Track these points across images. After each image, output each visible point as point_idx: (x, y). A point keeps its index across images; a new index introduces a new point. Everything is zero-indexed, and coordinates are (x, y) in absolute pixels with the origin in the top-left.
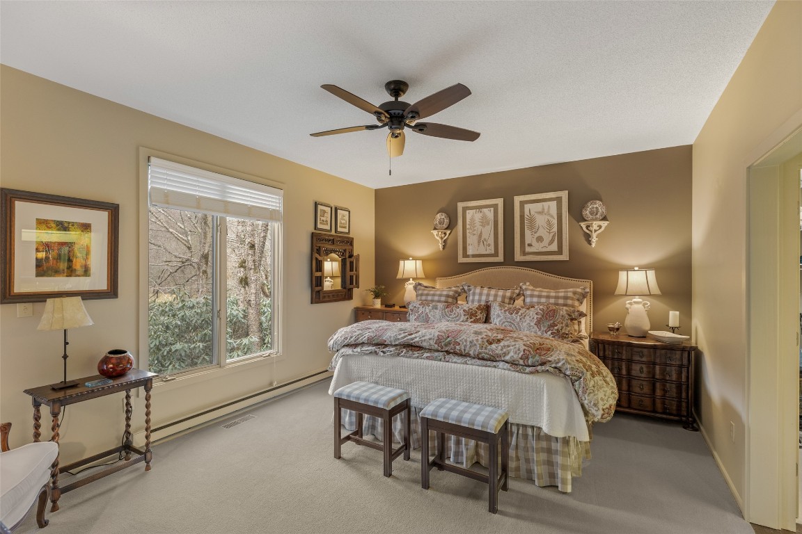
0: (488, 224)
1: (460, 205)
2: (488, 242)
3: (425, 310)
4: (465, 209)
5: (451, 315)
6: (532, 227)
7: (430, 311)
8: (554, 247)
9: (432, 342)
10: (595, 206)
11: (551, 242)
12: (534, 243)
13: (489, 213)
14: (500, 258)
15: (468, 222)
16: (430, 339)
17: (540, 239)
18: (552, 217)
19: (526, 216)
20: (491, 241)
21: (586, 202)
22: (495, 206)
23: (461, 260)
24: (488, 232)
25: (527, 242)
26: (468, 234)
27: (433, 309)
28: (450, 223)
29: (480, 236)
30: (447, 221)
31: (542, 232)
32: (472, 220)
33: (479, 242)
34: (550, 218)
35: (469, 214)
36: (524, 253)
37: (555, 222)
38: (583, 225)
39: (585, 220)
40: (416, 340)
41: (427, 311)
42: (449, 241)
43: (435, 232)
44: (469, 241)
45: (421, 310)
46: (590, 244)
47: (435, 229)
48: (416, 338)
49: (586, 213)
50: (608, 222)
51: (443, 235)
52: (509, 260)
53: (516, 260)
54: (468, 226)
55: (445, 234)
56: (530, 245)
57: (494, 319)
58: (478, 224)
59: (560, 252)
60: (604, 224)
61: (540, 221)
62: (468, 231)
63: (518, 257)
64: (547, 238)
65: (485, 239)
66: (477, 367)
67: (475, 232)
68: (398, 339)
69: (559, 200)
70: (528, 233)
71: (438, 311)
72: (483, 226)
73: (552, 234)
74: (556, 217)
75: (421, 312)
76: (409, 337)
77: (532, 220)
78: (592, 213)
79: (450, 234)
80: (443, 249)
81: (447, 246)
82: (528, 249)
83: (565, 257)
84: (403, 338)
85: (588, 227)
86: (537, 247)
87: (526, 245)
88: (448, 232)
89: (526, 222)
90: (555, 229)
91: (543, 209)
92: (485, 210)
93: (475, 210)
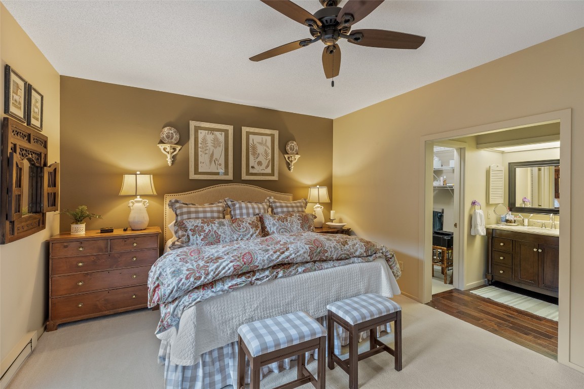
0: (220, 146)
1: (193, 124)
2: (220, 162)
3: (212, 228)
4: (197, 129)
5: (240, 229)
6: (254, 154)
7: (218, 229)
8: (269, 170)
9: (306, 256)
10: (293, 145)
11: (267, 167)
12: (256, 166)
13: (221, 137)
14: (230, 177)
15: (200, 142)
16: (304, 253)
17: (260, 163)
18: (268, 147)
19: (250, 144)
20: (222, 161)
21: (288, 142)
22: (226, 132)
23: (192, 176)
24: (219, 153)
25: (251, 165)
26: (200, 153)
27: (220, 225)
28: (180, 138)
29: (212, 155)
30: (176, 137)
31: (261, 158)
32: (204, 140)
33: (211, 162)
34: (266, 148)
35: (202, 134)
36: (248, 173)
37: (270, 151)
38: (286, 156)
39: (288, 154)
40: (291, 257)
41: (215, 228)
42: (178, 157)
43: (161, 146)
44: (200, 159)
45: (207, 229)
46: (290, 170)
47: (161, 142)
48: (291, 255)
49: (288, 148)
50: (299, 156)
51: (172, 150)
52: (237, 179)
53: (242, 179)
54: (200, 145)
55: (175, 149)
56: (253, 167)
57: (270, 228)
58: (210, 144)
59: (272, 174)
60: (297, 157)
61: (260, 149)
62: (200, 150)
63: (244, 177)
64: (265, 163)
65: (216, 159)
66: (343, 267)
67: (207, 152)
68: (273, 260)
69: (273, 136)
70: (251, 157)
71: (226, 227)
72: (215, 147)
73: (268, 161)
74: (270, 148)
75: (207, 231)
76: (283, 256)
77: (254, 148)
78: (291, 149)
79: (180, 150)
80: (172, 164)
81: (176, 161)
82: (251, 171)
83: (275, 178)
84: (277, 258)
85: (289, 158)
86: (258, 170)
87: (250, 167)
88: (178, 148)
89: (250, 148)
90: (270, 157)
91: (262, 141)
92: (217, 133)
93: (207, 131)
